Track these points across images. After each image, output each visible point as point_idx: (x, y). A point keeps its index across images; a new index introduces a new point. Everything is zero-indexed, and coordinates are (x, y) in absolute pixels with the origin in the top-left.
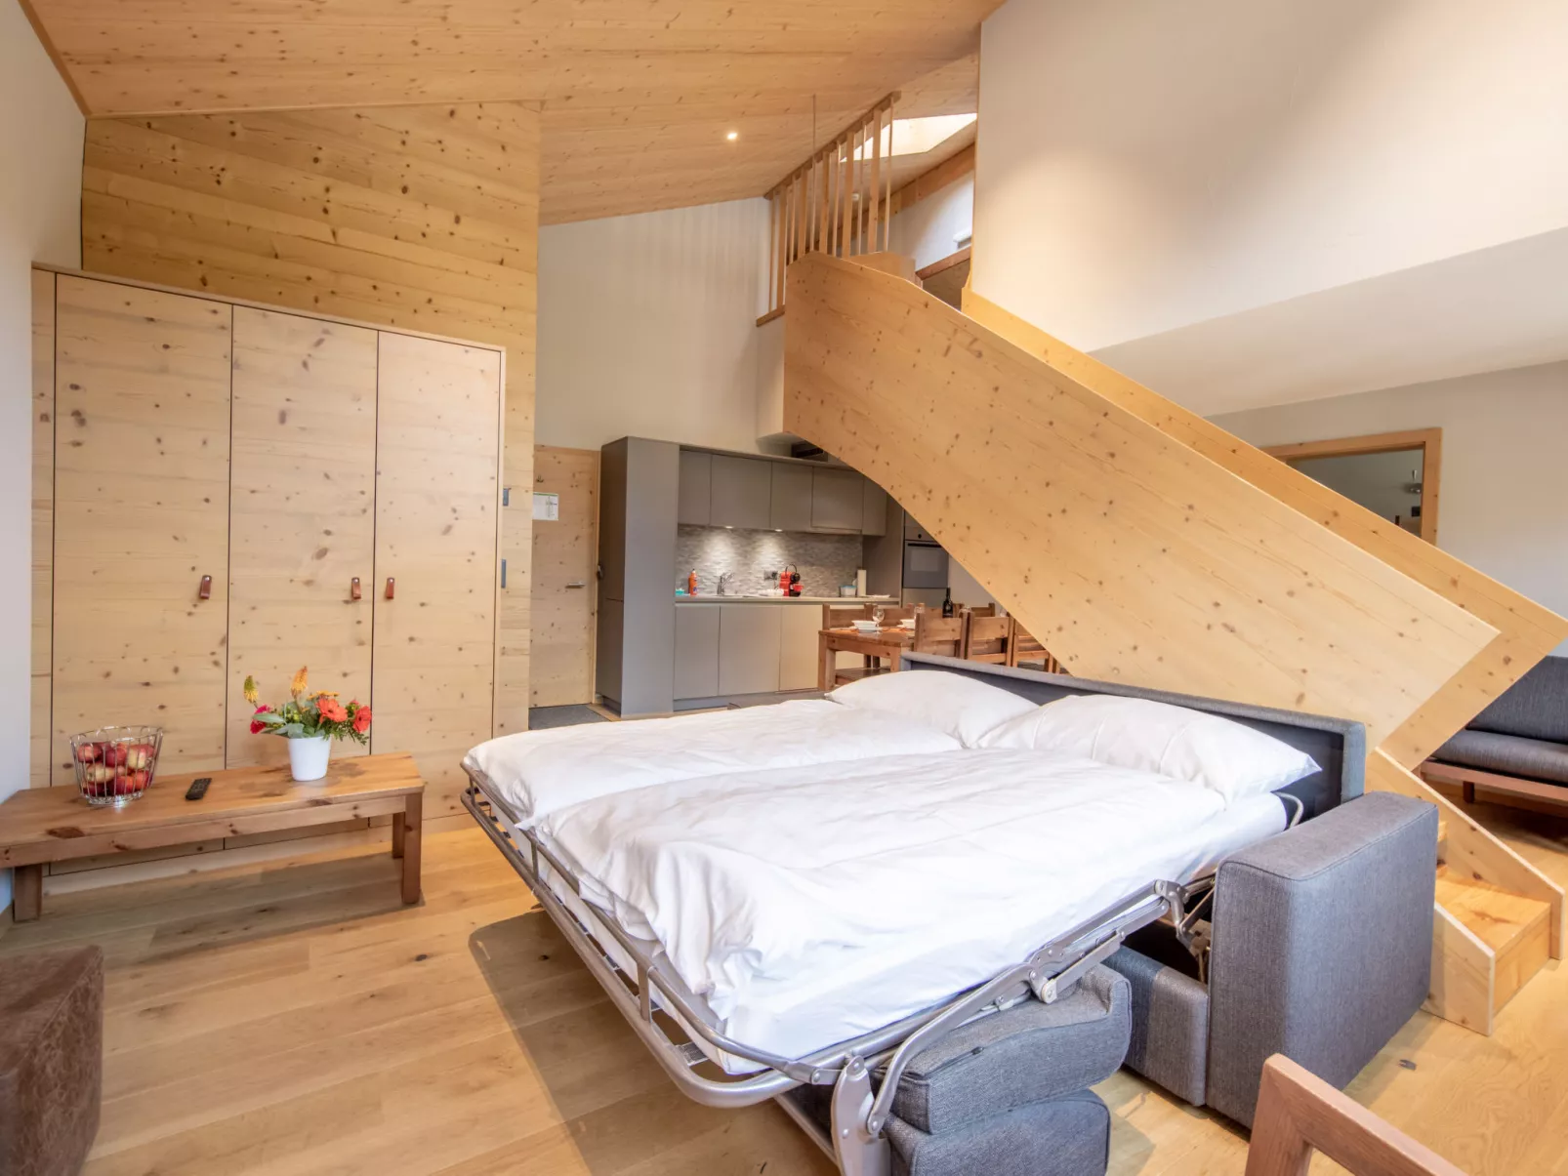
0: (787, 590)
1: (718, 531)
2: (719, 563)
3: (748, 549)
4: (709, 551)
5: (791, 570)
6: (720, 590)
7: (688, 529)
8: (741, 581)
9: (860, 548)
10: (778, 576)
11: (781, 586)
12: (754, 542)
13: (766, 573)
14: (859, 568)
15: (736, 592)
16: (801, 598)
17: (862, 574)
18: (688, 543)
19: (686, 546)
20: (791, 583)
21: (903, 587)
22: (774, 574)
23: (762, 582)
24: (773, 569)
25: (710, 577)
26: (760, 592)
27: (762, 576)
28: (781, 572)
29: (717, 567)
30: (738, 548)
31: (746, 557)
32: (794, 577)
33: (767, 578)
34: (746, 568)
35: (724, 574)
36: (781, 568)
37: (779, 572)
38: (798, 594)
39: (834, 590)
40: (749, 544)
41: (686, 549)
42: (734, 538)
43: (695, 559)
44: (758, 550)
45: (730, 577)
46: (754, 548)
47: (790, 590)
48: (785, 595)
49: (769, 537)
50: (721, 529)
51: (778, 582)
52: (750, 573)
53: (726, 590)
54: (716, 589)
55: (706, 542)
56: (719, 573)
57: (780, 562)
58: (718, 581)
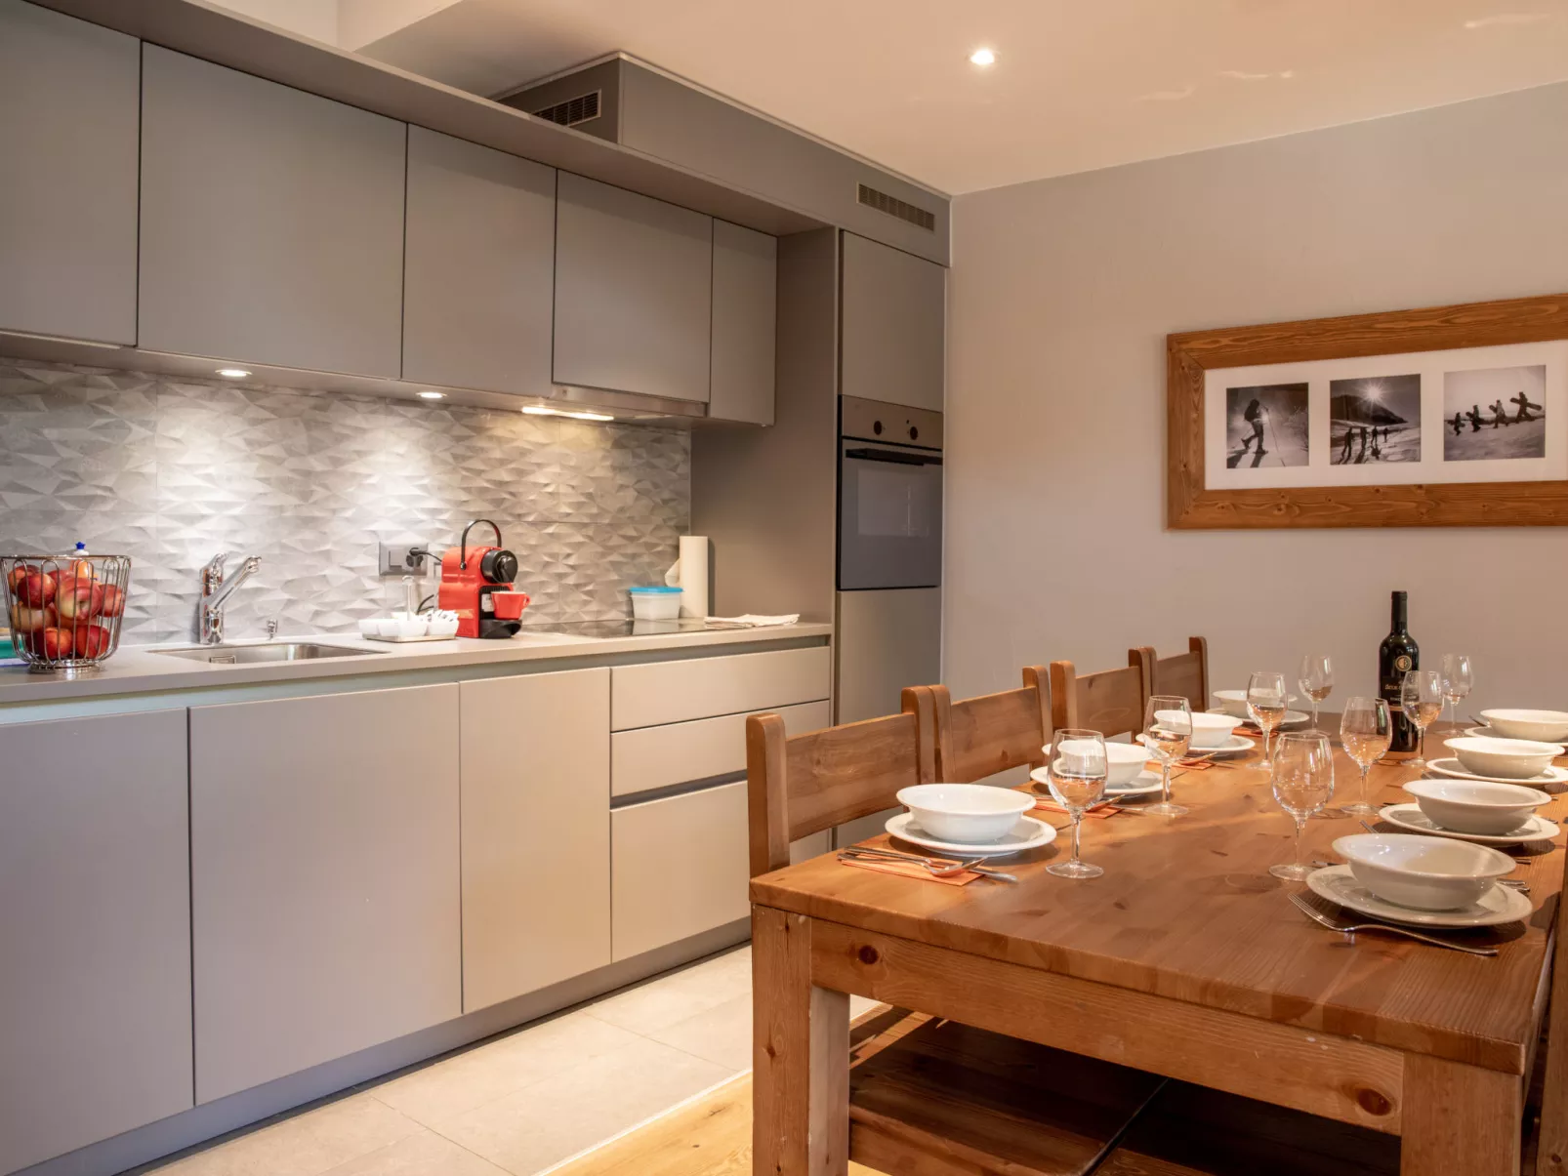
0: (469, 613)
1: (192, 392)
2: (191, 519)
3: (316, 464)
4: (150, 468)
5: (481, 543)
6: (205, 625)
7: (51, 377)
8: (287, 584)
9: (685, 469)
10: (429, 563)
11: (447, 600)
12: (340, 438)
13: (384, 552)
14: (683, 530)
15: (271, 630)
16: (527, 643)
17: (693, 548)
18: (51, 434)
19: (46, 449)
20: (484, 590)
21: (838, 588)
22: (416, 557)
23: (369, 584)
24: (413, 539)
25: (159, 575)
26: (370, 624)
27: (372, 563)
28: (442, 545)
29: (188, 533)
30: (278, 461)
31: (305, 495)
32: (497, 567)
33: (395, 571)
34: (308, 535)
35: (218, 561)
36: (440, 532)
37: (434, 549)
38: (514, 628)
39: (615, 604)
40: (314, 448)
41: (43, 461)
42: (255, 422)
43: (89, 501)
44: (358, 467)
45: (244, 571)
46: (337, 462)
47: (483, 616)
48: (463, 631)
49: (392, 420)
50: (203, 380)
51: (432, 582)
52: (327, 555)
53: (227, 623)
54: (186, 623)
55: (138, 431)
56: (198, 559)
57: (434, 512)
58: (193, 587)
